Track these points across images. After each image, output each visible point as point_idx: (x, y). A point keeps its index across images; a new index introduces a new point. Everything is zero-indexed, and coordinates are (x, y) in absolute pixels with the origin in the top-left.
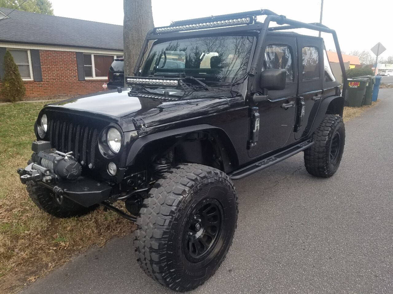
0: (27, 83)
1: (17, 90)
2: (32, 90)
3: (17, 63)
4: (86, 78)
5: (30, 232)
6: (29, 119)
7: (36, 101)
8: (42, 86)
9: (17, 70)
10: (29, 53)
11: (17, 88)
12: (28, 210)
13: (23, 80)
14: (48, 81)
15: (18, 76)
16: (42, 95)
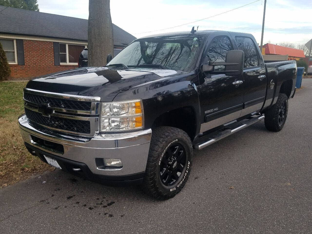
0: (12, 66)
1: (4, 72)
2: (15, 72)
3: (5, 50)
4: (61, 64)
5: (6, 162)
6: (12, 94)
7: (19, 81)
8: (24, 69)
9: (5, 55)
10: (15, 41)
11: (4, 70)
12: (5, 150)
13: (9, 63)
14: (29, 65)
15: (5, 60)
16: (24, 76)
